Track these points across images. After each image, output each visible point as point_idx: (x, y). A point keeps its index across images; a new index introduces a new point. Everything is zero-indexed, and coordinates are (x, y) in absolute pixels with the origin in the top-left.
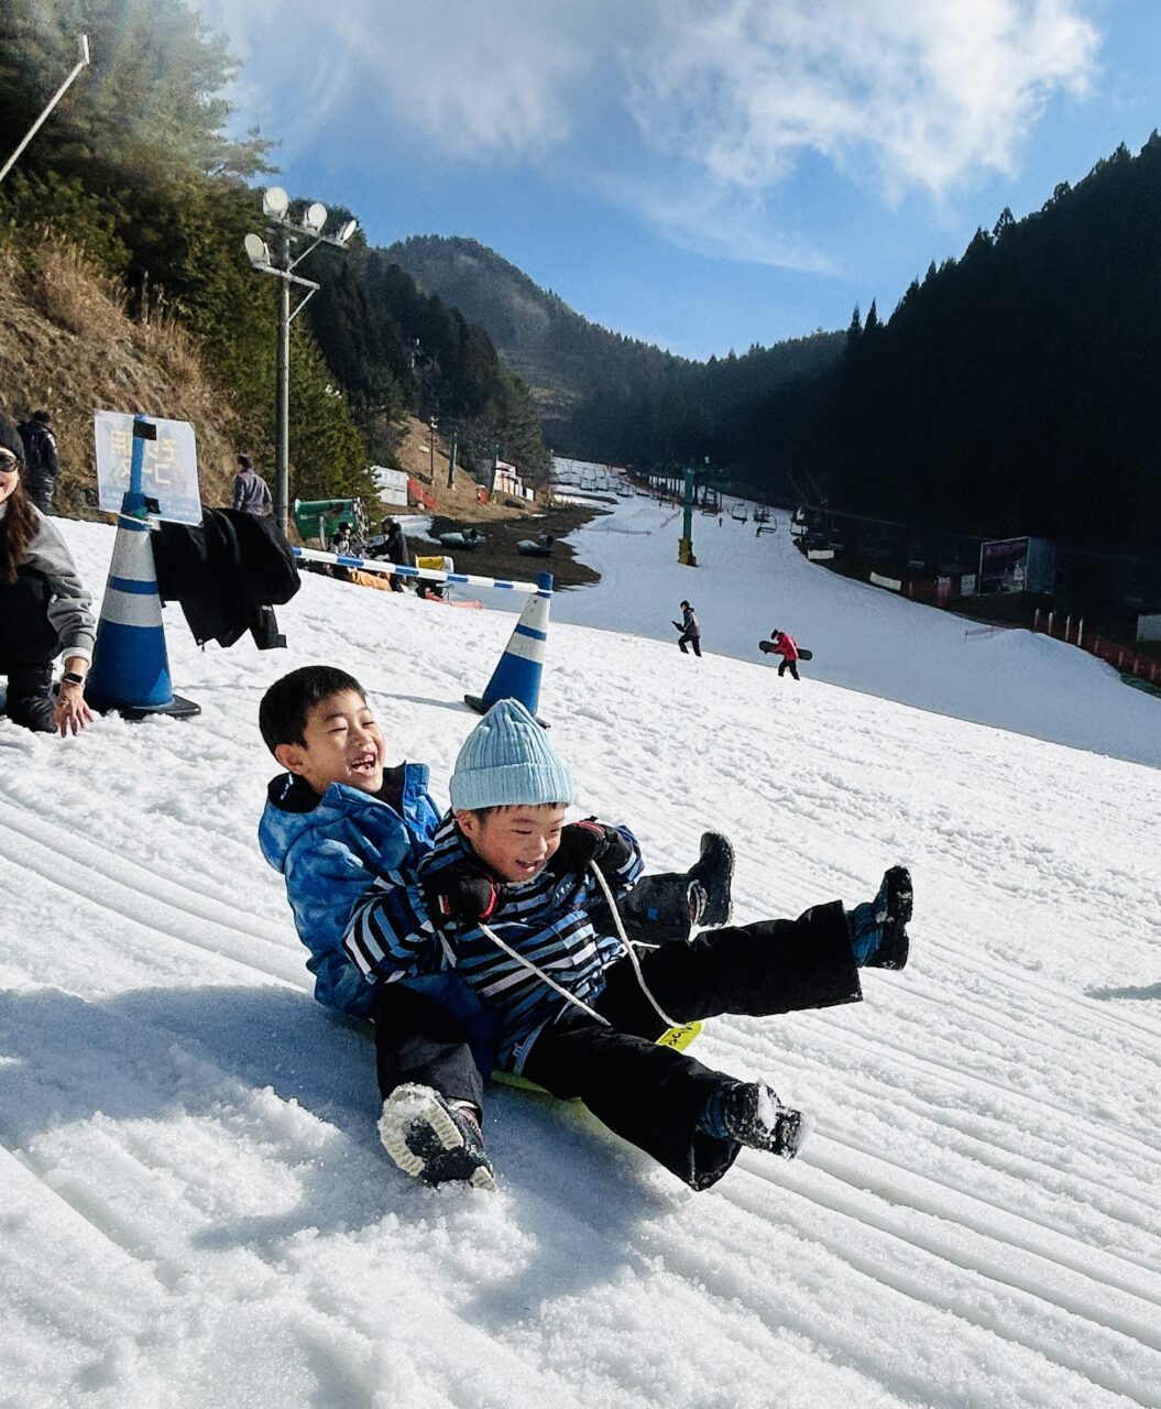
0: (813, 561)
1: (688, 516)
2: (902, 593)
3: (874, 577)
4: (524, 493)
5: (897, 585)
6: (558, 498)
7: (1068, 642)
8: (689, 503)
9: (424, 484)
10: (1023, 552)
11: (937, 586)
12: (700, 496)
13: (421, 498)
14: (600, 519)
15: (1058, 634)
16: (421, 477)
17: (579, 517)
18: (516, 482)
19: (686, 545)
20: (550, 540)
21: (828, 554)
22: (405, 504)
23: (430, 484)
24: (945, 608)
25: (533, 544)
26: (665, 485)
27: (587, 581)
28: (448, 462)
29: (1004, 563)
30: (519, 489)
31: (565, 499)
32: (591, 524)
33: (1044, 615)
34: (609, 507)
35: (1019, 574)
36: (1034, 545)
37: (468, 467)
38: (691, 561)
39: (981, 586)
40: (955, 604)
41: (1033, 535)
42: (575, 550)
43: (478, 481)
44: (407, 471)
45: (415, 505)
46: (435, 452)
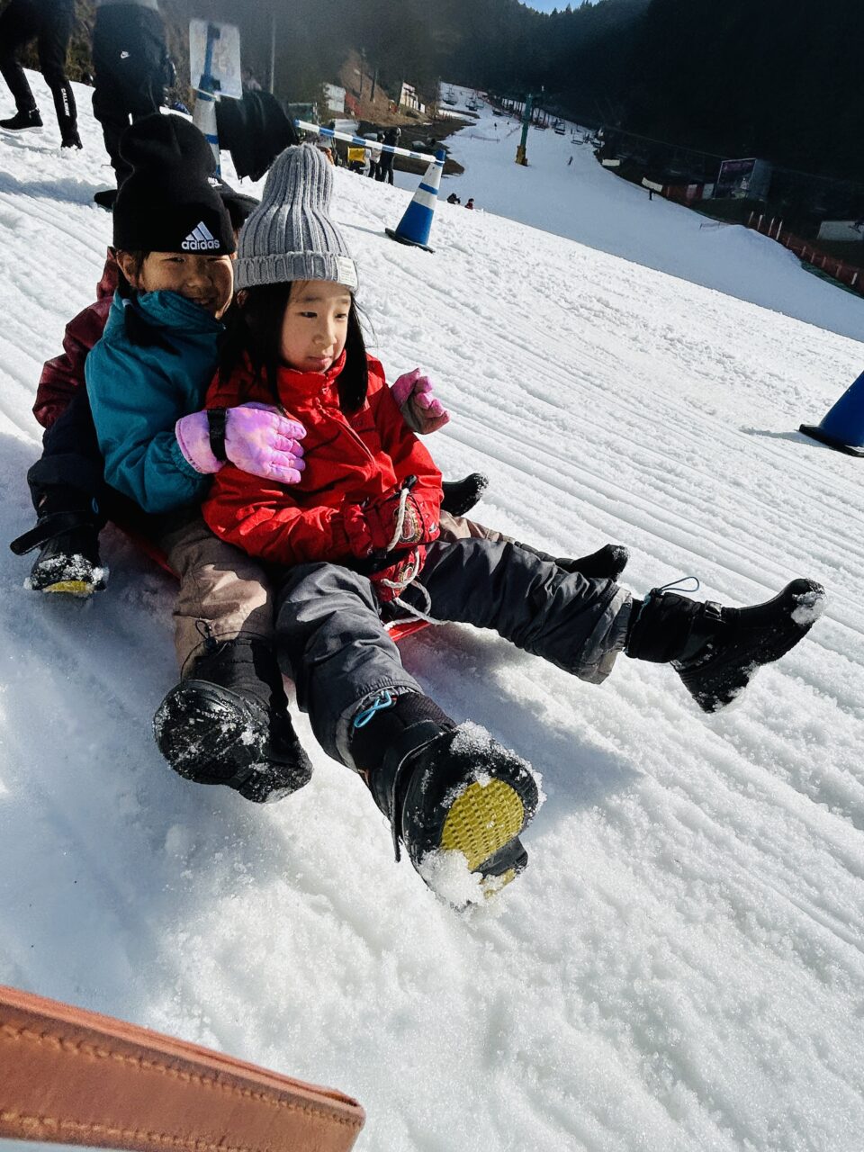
0: (605, 167)
1: (525, 130)
2: (662, 194)
3: (645, 181)
4: (419, 107)
5: (659, 188)
6: (441, 112)
7: (770, 237)
8: (526, 120)
9: (354, 97)
10: (749, 170)
11: (686, 190)
12: (535, 115)
13: (353, 107)
14: (467, 128)
15: (764, 231)
16: (354, 92)
17: (452, 126)
18: (415, 99)
19: (522, 150)
20: (433, 142)
21: (616, 163)
22: (342, 111)
23: (358, 97)
24: (689, 207)
25: (422, 144)
26: (512, 106)
27: (457, 172)
28: (371, 82)
29: (734, 177)
30: (416, 103)
31: (446, 112)
32: (460, 132)
33: (757, 217)
34: (474, 120)
35: (744, 185)
36: (759, 164)
37: (384, 86)
38: (524, 162)
39: (716, 193)
40: (697, 205)
41: (758, 158)
42: (449, 150)
43: (390, 98)
44: (346, 89)
45: (349, 113)
46: (364, 75)
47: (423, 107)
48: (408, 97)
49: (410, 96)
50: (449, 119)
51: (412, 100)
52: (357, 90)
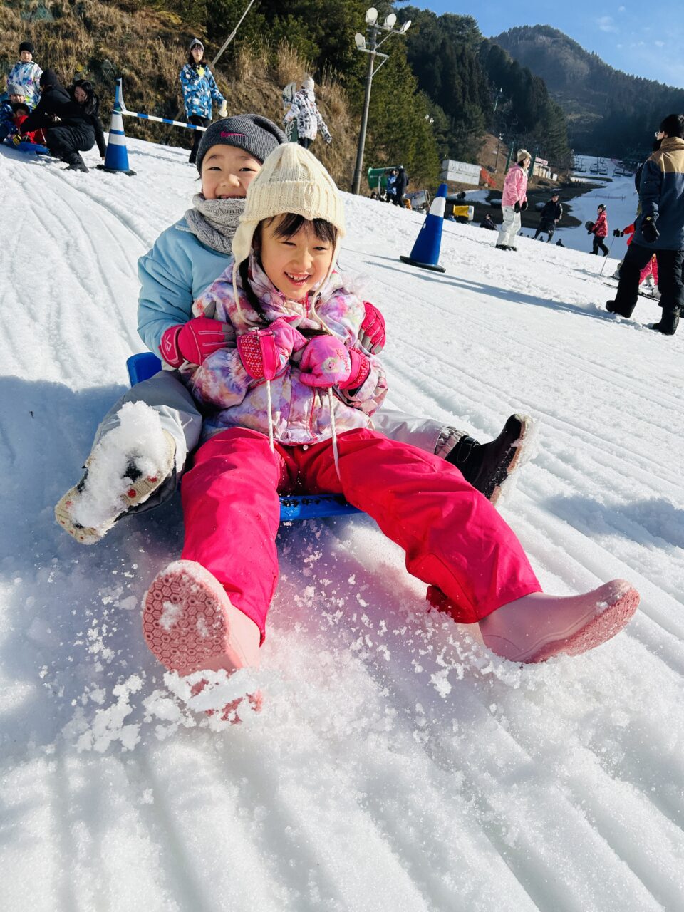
4: (552, 176)
9: (489, 173)
13: (487, 180)
14: (595, 190)
16: (489, 168)
17: (584, 189)
18: (547, 170)
22: (477, 184)
23: (494, 172)
28: (507, 159)
30: (549, 174)
31: (578, 179)
32: (588, 194)
34: (605, 184)
44: (482, 166)
45: (483, 185)
46: (500, 154)
47: (555, 177)
48: (541, 169)
49: (543, 168)
50: (580, 184)
51: (545, 171)
52: (493, 167)
